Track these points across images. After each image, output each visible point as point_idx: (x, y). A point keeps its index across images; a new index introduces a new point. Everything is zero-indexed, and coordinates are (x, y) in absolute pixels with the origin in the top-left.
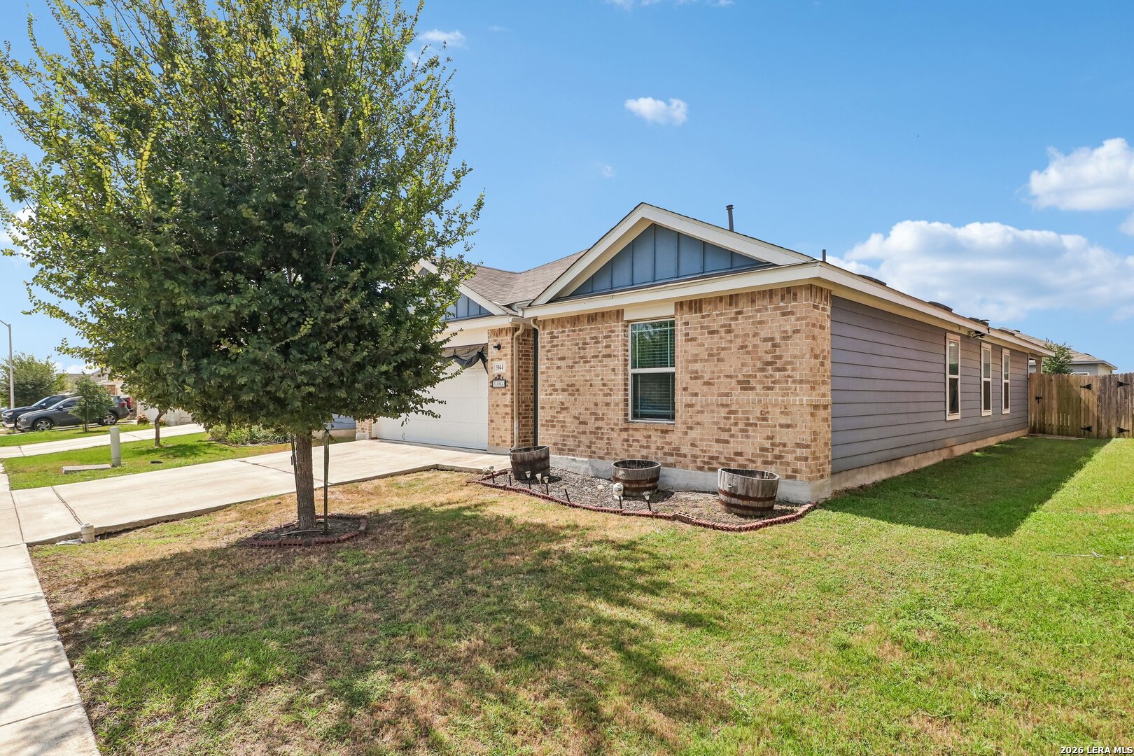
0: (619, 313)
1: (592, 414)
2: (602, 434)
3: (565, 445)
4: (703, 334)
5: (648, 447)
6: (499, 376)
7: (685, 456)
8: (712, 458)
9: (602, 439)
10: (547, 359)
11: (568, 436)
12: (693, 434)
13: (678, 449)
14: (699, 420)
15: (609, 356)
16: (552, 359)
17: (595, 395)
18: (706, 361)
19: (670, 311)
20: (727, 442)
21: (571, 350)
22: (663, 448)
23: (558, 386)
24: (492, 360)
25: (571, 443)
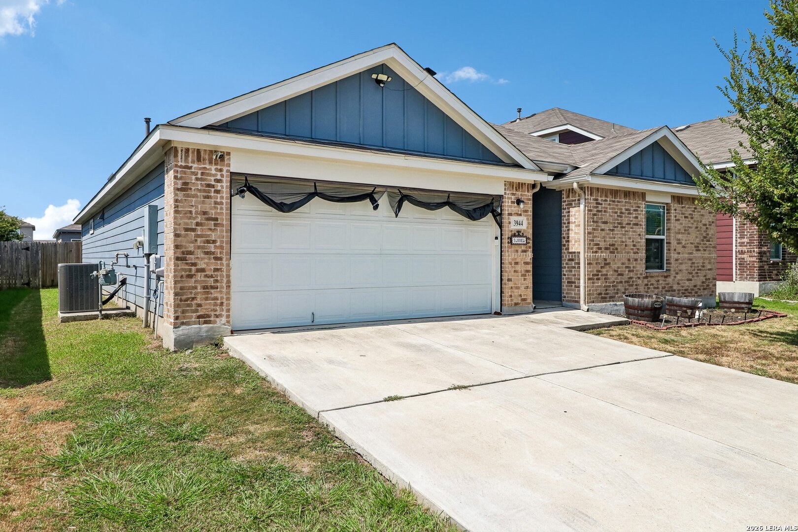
0: (643, 195)
1: (627, 267)
2: (633, 281)
3: (607, 294)
4: (682, 217)
5: (658, 288)
6: (519, 232)
7: (675, 291)
8: (686, 290)
9: (632, 285)
10: (593, 222)
11: (610, 286)
12: (678, 277)
13: (671, 287)
14: (680, 268)
15: (637, 224)
16: (597, 222)
17: (628, 253)
18: (683, 233)
19: (668, 200)
20: (691, 280)
21: (612, 216)
22: (665, 287)
23: (602, 245)
24: (510, 214)
25: (611, 292)
